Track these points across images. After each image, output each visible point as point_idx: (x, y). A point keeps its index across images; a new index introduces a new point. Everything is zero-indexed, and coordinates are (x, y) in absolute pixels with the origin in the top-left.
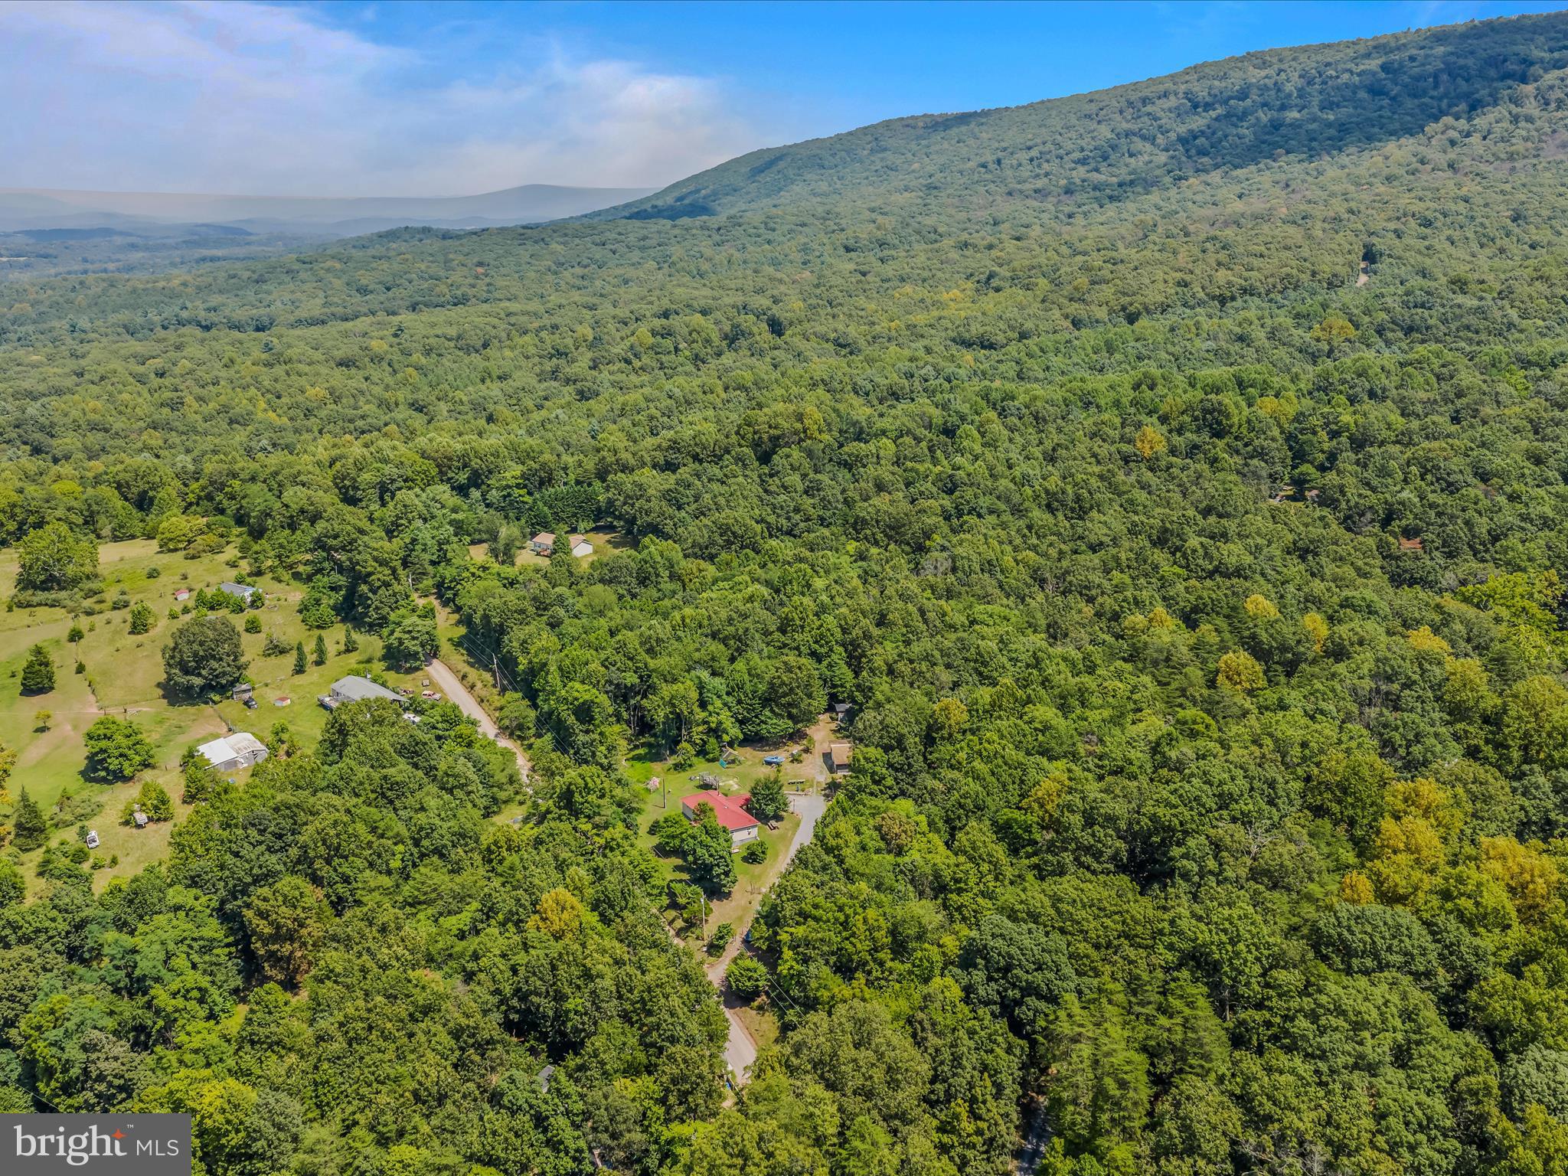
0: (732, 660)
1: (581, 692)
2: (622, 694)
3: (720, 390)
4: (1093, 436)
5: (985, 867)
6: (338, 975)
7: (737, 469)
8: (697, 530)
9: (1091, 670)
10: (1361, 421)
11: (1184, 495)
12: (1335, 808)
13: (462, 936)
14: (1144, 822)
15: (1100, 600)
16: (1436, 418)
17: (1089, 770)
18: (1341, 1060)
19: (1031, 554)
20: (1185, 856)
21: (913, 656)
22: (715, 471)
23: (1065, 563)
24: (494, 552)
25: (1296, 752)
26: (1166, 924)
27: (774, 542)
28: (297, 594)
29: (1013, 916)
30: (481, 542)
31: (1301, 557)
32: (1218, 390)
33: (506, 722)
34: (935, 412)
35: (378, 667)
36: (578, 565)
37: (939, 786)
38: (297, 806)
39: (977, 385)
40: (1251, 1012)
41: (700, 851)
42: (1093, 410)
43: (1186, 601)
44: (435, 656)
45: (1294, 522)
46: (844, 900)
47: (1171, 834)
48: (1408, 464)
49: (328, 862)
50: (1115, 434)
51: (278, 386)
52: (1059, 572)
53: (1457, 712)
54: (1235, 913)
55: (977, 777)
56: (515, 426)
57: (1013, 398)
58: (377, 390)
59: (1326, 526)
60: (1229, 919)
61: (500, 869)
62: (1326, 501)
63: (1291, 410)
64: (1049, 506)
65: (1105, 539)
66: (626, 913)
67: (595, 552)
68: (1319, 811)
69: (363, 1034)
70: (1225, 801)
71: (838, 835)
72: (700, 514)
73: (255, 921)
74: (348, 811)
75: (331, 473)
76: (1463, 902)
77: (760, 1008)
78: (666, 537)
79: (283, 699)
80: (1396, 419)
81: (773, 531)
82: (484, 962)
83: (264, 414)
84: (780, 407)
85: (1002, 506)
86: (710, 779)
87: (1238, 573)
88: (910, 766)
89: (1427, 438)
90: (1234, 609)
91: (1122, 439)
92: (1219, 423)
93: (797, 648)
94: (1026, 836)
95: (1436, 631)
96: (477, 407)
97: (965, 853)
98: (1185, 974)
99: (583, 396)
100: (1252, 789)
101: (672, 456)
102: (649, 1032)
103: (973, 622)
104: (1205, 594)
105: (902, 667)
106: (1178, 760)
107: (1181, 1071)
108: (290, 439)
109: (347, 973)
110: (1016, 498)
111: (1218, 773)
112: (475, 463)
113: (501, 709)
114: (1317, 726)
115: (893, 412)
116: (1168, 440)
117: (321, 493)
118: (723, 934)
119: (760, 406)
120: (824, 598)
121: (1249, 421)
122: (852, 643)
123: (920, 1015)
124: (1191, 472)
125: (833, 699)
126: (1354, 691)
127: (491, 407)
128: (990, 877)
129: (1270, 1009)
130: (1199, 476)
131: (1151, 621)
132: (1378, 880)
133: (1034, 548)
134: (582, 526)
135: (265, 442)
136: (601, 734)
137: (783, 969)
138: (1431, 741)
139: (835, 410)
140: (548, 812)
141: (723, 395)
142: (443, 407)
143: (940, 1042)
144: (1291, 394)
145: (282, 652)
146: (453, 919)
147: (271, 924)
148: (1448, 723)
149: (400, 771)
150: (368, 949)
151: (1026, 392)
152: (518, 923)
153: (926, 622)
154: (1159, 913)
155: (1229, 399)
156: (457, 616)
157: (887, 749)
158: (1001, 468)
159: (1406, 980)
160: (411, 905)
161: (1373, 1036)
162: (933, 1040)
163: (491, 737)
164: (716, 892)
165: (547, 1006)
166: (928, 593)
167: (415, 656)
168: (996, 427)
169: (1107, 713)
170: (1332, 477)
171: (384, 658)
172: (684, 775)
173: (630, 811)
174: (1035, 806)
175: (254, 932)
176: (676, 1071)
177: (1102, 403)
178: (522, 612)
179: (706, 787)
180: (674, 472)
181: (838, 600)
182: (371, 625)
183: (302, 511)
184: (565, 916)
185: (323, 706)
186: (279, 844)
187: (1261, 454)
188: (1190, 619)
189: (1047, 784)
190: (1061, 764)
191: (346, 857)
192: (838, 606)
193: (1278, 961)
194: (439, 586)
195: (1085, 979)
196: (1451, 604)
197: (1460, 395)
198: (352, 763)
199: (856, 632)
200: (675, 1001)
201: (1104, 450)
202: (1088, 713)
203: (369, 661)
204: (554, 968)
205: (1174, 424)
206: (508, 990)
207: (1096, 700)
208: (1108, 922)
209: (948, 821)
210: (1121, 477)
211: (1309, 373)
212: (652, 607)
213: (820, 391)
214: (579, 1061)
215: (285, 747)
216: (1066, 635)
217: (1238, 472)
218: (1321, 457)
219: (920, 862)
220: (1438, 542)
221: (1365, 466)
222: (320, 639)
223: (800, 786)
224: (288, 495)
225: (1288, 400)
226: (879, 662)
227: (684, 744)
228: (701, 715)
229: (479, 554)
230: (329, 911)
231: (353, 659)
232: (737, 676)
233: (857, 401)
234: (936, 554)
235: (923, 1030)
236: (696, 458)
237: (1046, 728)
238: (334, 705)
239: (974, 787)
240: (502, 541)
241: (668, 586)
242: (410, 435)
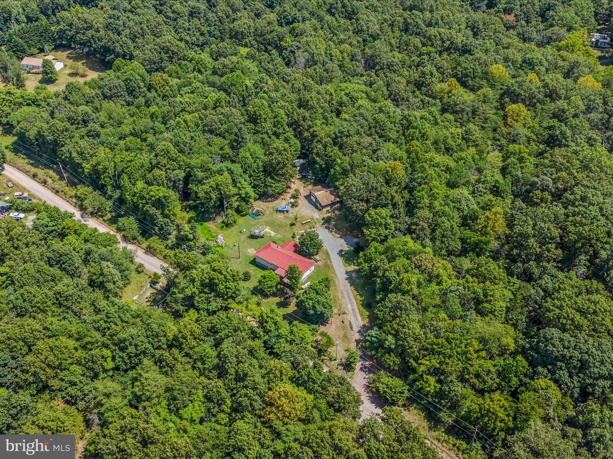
1: (154, 191)
19: (347, 46)
24: (8, 80)
33: (90, 209)
52: (367, 56)
77: (405, 406)
113: (77, 197)
118: (354, 358)
122: (296, 123)
131: (450, 86)
166: (311, 81)
172: (234, 230)
174: (489, 229)
179: (254, 237)
188: (462, 81)
220: (523, 15)
227: (229, 211)
228: (235, 191)
232: (247, 161)
237: (448, 169)
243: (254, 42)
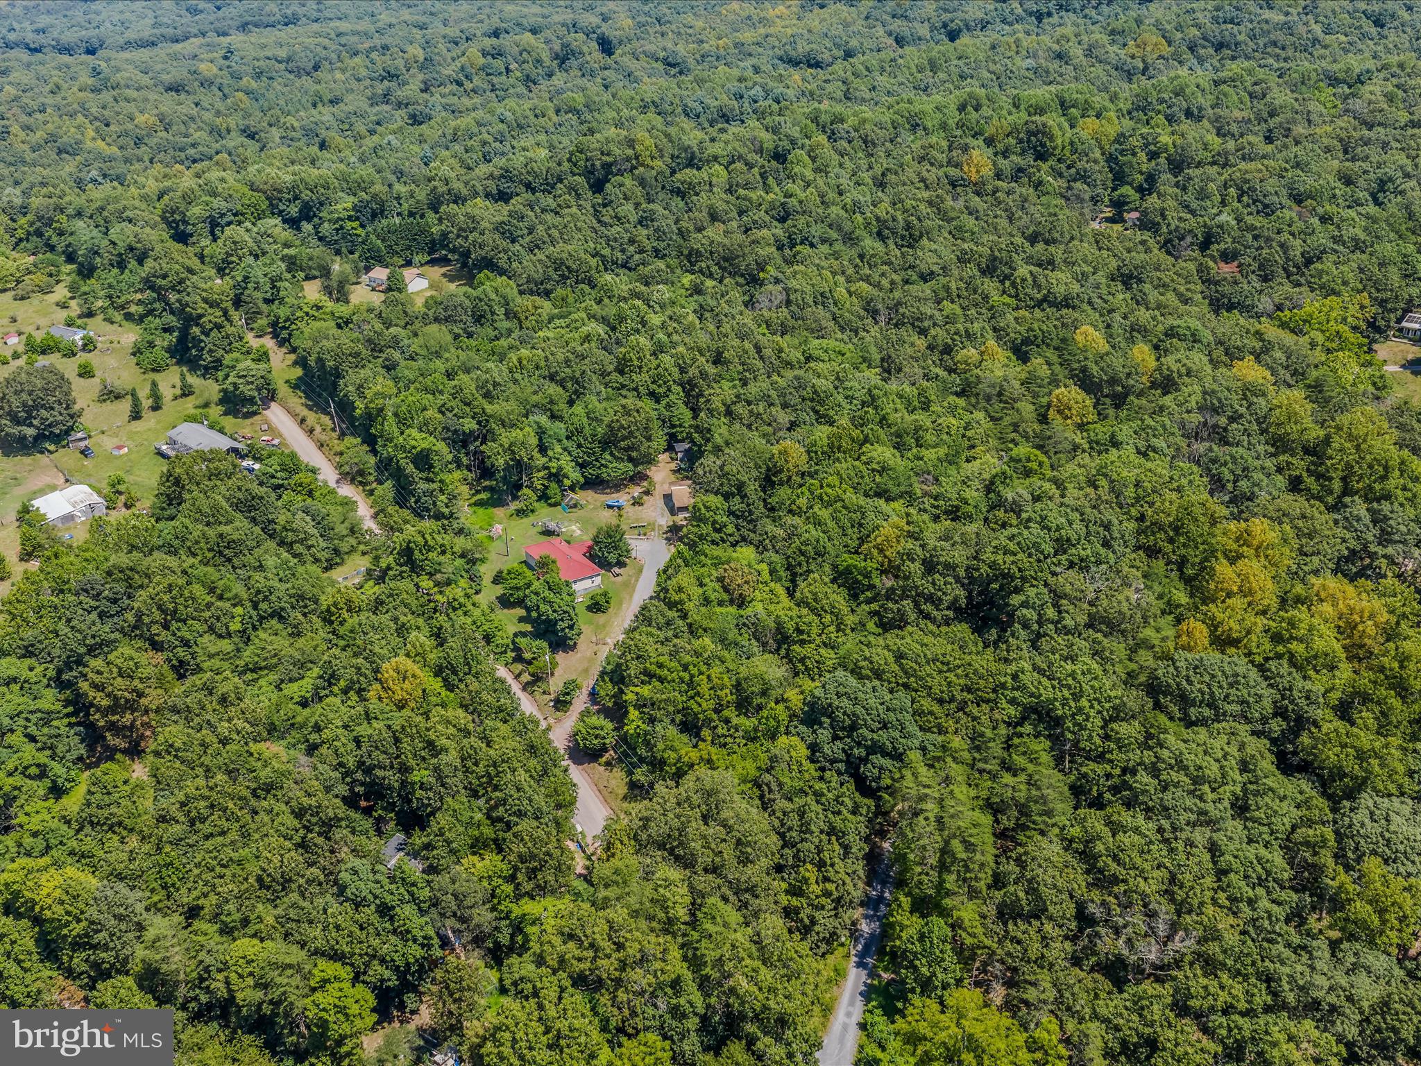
0: (571, 403)
1: (418, 439)
2: (460, 441)
3: (551, 113)
4: (922, 159)
5: (828, 619)
6: (177, 750)
7: (570, 199)
8: (531, 265)
9: (925, 406)
10: (1179, 142)
11: (1010, 219)
12: (1168, 548)
13: (304, 704)
14: (984, 569)
15: (933, 332)
16: (1251, 138)
17: (925, 511)
18: (1184, 817)
19: (864, 285)
20: (1025, 604)
21: (751, 398)
22: (549, 201)
23: (897, 294)
24: (328, 290)
25: (1130, 492)
26: (1009, 679)
27: (608, 277)
28: (130, 336)
29: (856, 672)
30: (315, 278)
31: (1124, 283)
32: (1041, 111)
33: (346, 468)
34: (766, 136)
35: (215, 411)
36: (413, 305)
37: (780, 532)
38: (132, 569)
39: (805, 107)
40: (1092, 765)
41: (543, 608)
42: (920, 132)
43: (1017, 331)
44: (273, 399)
45: (1119, 248)
46: (688, 658)
47: (1008, 582)
48: (1226, 186)
49: (166, 626)
50: (942, 158)
51: (106, 113)
52: (891, 304)
53: (1280, 444)
54: (1078, 668)
55: (818, 523)
56: (347, 152)
57: (842, 121)
58: (207, 116)
59: (1148, 250)
60: (1073, 675)
61: (342, 631)
62: (1145, 224)
63: (1112, 131)
64: (879, 234)
65: (935, 268)
66: (469, 679)
67: (431, 286)
68: (1152, 552)
69: (205, 812)
70: (1062, 545)
71: (680, 590)
72: (534, 247)
73: (92, 693)
74: (185, 572)
75: (160, 206)
76: (1294, 646)
77: (608, 764)
78: (502, 272)
79: (120, 447)
80: (1212, 138)
81: (608, 265)
82: (326, 734)
83: (92, 143)
84: (612, 132)
85: (834, 235)
86: (552, 525)
87: (1067, 303)
88: (751, 513)
89: (1244, 158)
90: (1064, 340)
91: (949, 163)
92: (1043, 145)
93: (636, 389)
94: (865, 582)
95: (1258, 358)
96: (310, 133)
97: (807, 605)
98: (1027, 728)
99: (416, 120)
100: (1088, 533)
101: (504, 185)
102: (496, 807)
103: (808, 359)
104: (1035, 326)
105: (740, 409)
106: (1014, 502)
107: (1024, 827)
108: (121, 168)
109: (187, 746)
110: (847, 226)
111: (1055, 519)
112: (306, 195)
113: (341, 454)
114: (1149, 465)
115: (724, 136)
116: (994, 164)
117: (148, 230)
118: (569, 690)
119: (592, 132)
120: (661, 336)
121: (1072, 143)
122: (690, 382)
123: (767, 777)
124: (1016, 197)
125: (672, 440)
126: (1182, 425)
127: (323, 133)
128: (832, 628)
129: (1111, 761)
130: (1026, 200)
131: (982, 354)
132: (1213, 626)
133: (867, 279)
134: (417, 259)
135: (94, 173)
136: (441, 481)
137: (630, 729)
138: (1258, 476)
139: (667, 135)
140: (389, 568)
141: (555, 119)
142: (276, 133)
143: (789, 806)
144: (1112, 114)
145: (118, 397)
146: (294, 687)
147: (108, 695)
148: (1272, 455)
149: (239, 527)
150: (208, 722)
151: (855, 114)
152: (360, 692)
153: (761, 358)
154: (1002, 666)
155: (1053, 120)
156: (293, 357)
157: (727, 497)
158: (832, 195)
159: (1243, 729)
160: (253, 671)
161: (1213, 790)
162: (781, 804)
163: (332, 484)
164: (561, 644)
165: (392, 778)
166: (763, 329)
167: (251, 400)
168: (827, 152)
169: (942, 451)
170: (1153, 201)
171: (221, 402)
172: (526, 521)
173: (472, 562)
174: (875, 552)
175: (92, 705)
176: (523, 850)
177: (929, 125)
178: (357, 355)
179: (548, 533)
180: (507, 201)
181: (675, 338)
182: (206, 368)
183: (131, 249)
184: (407, 685)
185: (161, 454)
186: (114, 609)
187: (1083, 177)
188: (1021, 352)
189: (887, 530)
190: (898, 505)
191: (184, 621)
192: (674, 345)
193: (1118, 714)
194: (274, 325)
195: (929, 736)
196: (1272, 331)
197: (1272, 114)
198: (187, 521)
199: (693, 372)
200: (522, 776)
201: (932, 174)
202: (924, 452)
203: (206, 405)
204: (397, 740)
205: (1000, 147)
206: (351, 762)
207: (930, 438)
208: (951, 676)
209: (789, 568)
210: (949, 203)
211: (1127, 91)
212: (489, 347)
213: (651, 115)
214: (425, 840)
215: (123, 498)
216: (900, 370)
217: (1062, 196)
218: (1140, 178)
219: (762, 614)
220: (1255, 266)
221: (1184, 189)
222: (154, 384)
223: (642, 530)
224: (114, 233)
225: (1109, 120)
226: (717, 403)
227: (526, 491)
228: (540, 461)
229: (312, 291)
230: (170, 676)
231: (189, 405)
232: (576, 420)
233: (688, 124)
234: (770, 287)
235: (770, 791)
236: (528, 186)
237: (883, 469)
238: (172, 453)
239: (814, 533)
240: (335, 277)
241: (505, 325)
242: (241, 165)
243: (715, 269)
